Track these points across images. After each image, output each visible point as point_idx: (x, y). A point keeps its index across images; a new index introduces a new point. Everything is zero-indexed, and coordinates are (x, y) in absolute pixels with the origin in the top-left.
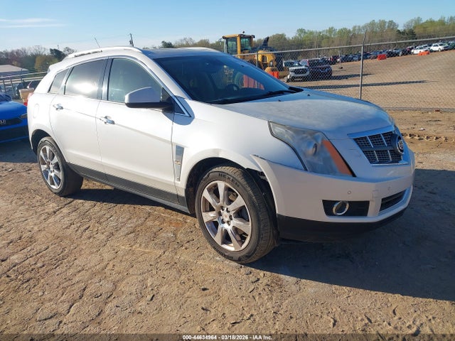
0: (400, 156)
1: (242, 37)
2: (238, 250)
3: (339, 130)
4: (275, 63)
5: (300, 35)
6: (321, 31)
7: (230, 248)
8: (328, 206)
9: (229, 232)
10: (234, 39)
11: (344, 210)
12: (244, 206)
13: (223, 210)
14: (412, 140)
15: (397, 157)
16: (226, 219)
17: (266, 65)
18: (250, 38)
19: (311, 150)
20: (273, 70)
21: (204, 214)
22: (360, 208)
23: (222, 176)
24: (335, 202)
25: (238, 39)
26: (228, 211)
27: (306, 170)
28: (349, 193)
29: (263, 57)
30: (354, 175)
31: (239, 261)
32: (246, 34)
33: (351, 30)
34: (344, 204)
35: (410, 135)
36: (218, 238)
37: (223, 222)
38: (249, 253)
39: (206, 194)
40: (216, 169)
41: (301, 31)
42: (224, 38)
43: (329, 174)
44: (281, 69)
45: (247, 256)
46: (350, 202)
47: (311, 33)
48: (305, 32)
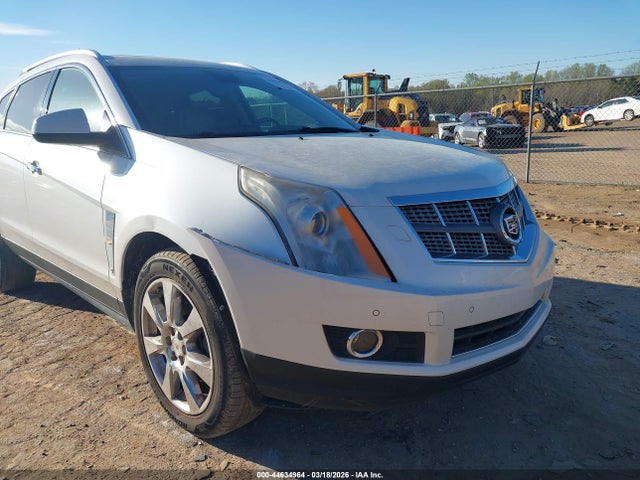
0: (510, 247)
1: (371, 77)
2: (195, 413)
3: (374, 188)
4: (417, 115)
5: (469, 83)
6: (500, 76)
7: (184, 406)
8: (336, 337)
9: (182, 377)
10: (359, 80)
11: (374, 347)
12: (202, 329)
13: (173, 334)
14: (600, 231)
15: (501, 250)
16: (178, 353)
17: (403, 118)
18: (384, 79)
19: (309, 224)
20: (413, 125)
21: (146, 339)
22: (407, 346)
23: (169, 269)
24: (351, 331)
25: (365, 79)
26: (180, 338)
27: (296, 264)
28: (376, 313)
29: (400, 107)
30: (394, 279)
31: (196, 432)
32: (378, 72)
33: (544, 76)
34: (370, 335)
35: (598, 223)
36: (166, 387)
37: (175, 358)
38: (209, 421)
39: (147, 302)
40: (158, 256)
41: (471, 76)
42: (345, 78)
43: (345, 275)
44: (426, 122)
45: (207, 426)
46: (384, 333)
47: (486, 80)
48: (476, 78)
